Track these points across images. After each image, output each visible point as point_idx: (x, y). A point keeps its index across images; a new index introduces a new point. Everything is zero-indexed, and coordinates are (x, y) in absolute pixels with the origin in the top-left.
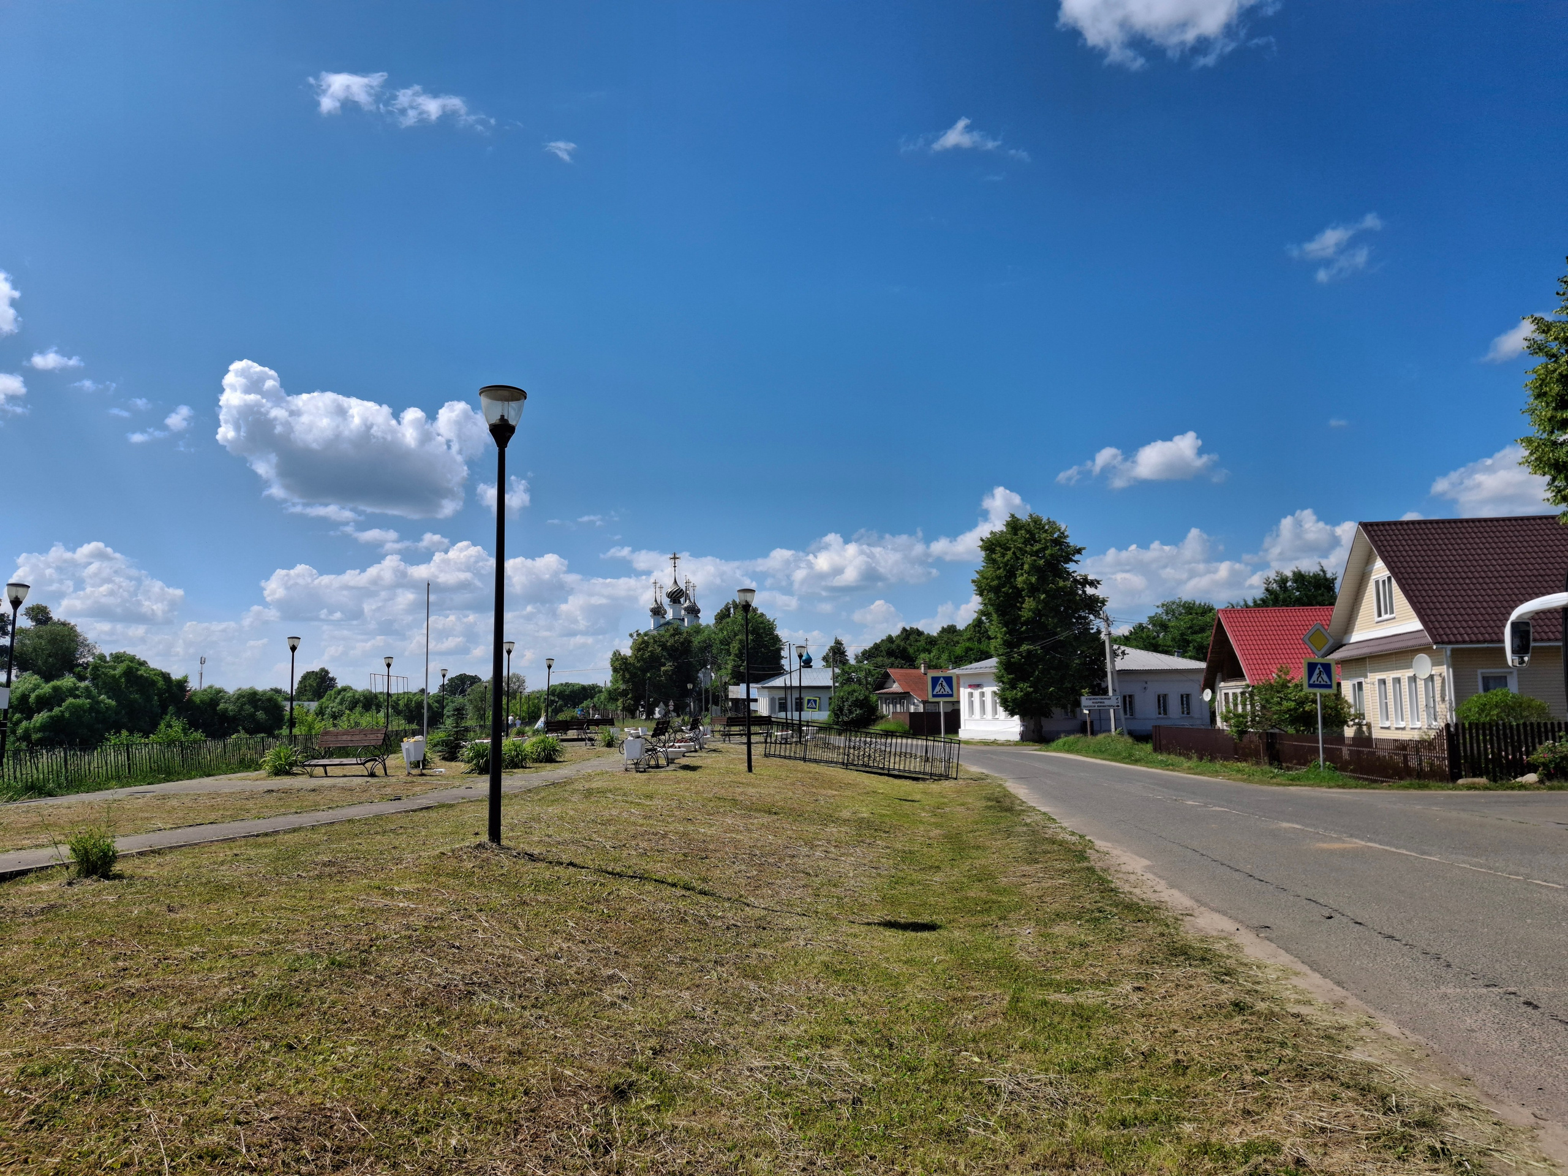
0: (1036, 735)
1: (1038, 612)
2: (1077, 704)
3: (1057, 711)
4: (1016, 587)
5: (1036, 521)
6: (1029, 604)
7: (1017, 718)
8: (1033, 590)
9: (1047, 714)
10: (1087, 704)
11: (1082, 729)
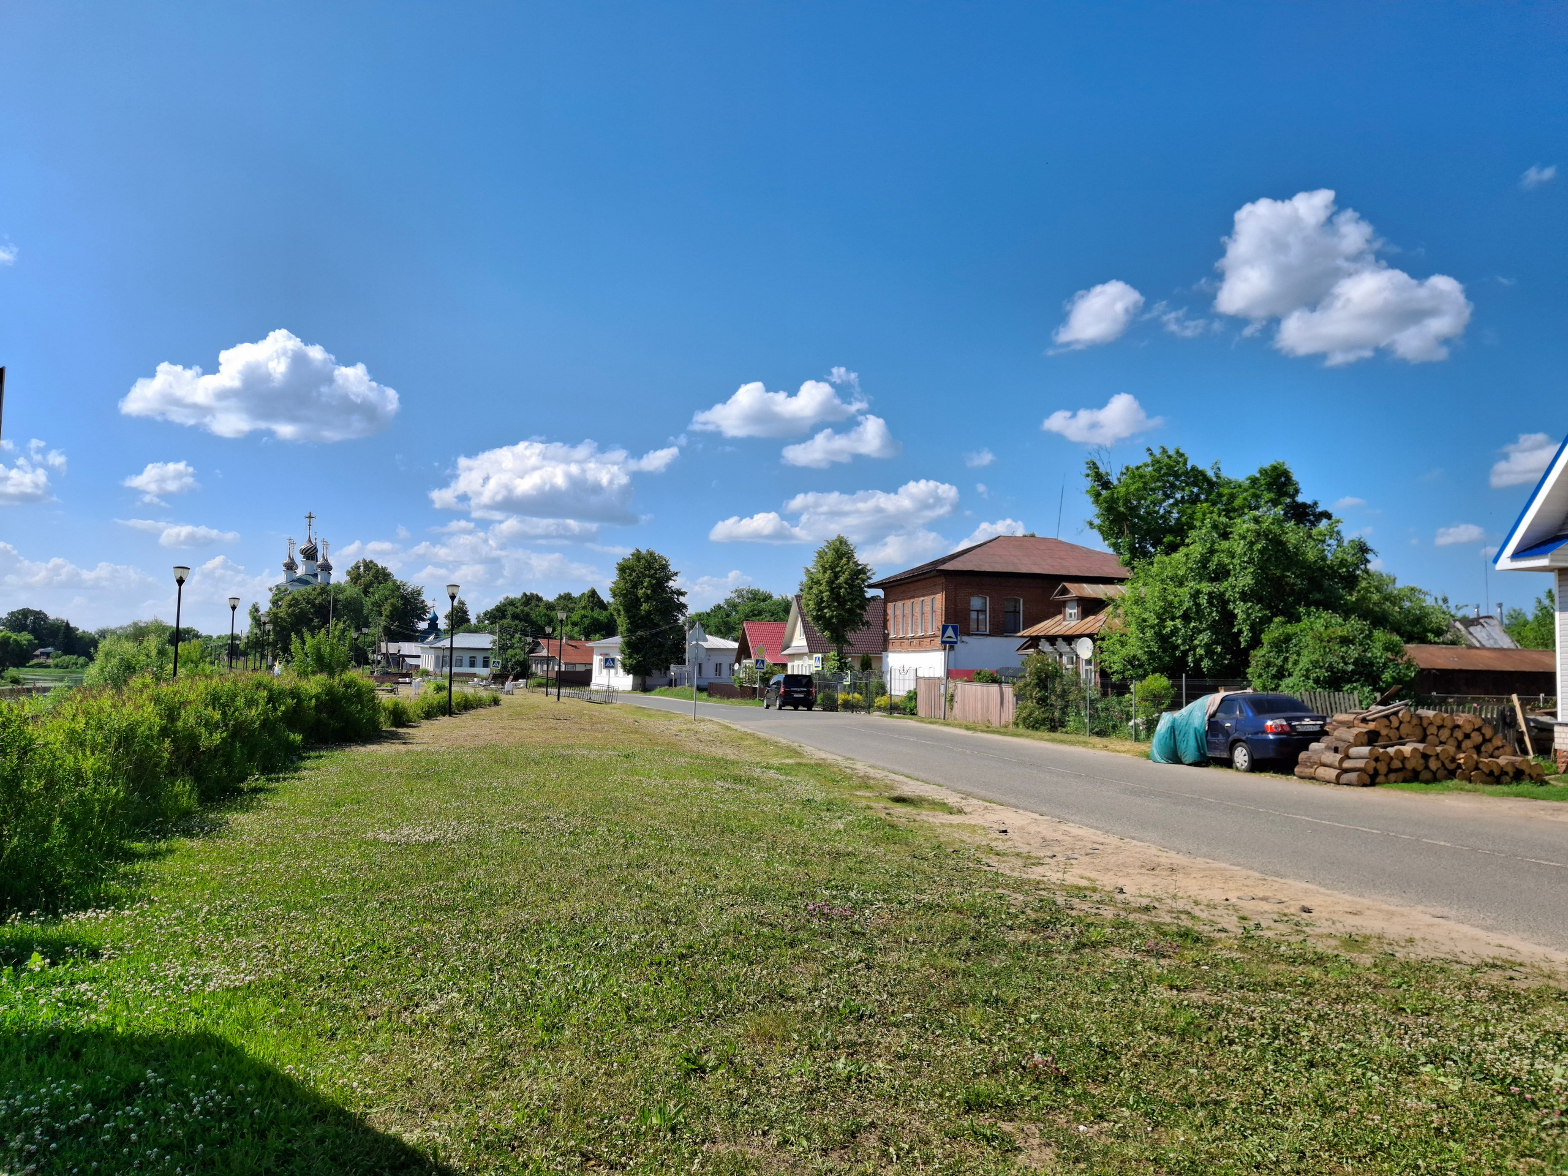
0: (643, 687)
1: (649, 613)
2: (668, 668)
3: (655, 673)
4: (636, 596)
5: (651, 554)
6: (645, 607)
7: (631, 676)
8: (648, 598)
9: (649, 674)
10: (674, 670)
11: (670, 685)
